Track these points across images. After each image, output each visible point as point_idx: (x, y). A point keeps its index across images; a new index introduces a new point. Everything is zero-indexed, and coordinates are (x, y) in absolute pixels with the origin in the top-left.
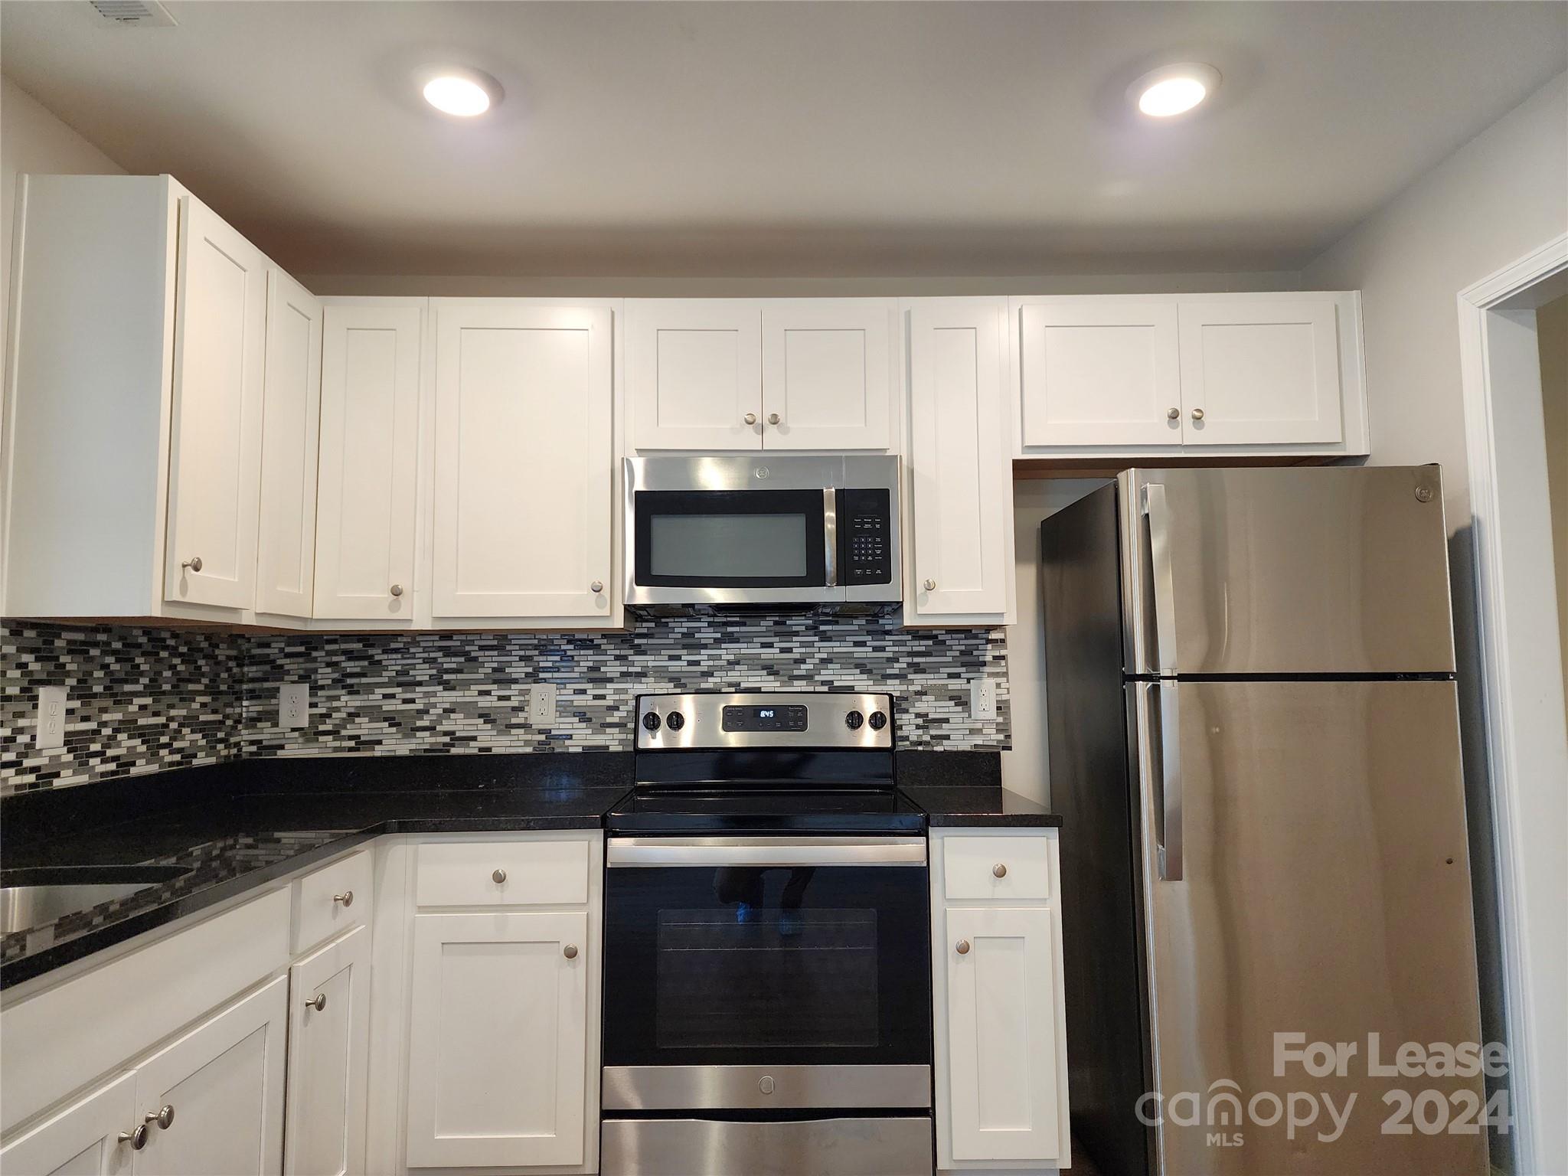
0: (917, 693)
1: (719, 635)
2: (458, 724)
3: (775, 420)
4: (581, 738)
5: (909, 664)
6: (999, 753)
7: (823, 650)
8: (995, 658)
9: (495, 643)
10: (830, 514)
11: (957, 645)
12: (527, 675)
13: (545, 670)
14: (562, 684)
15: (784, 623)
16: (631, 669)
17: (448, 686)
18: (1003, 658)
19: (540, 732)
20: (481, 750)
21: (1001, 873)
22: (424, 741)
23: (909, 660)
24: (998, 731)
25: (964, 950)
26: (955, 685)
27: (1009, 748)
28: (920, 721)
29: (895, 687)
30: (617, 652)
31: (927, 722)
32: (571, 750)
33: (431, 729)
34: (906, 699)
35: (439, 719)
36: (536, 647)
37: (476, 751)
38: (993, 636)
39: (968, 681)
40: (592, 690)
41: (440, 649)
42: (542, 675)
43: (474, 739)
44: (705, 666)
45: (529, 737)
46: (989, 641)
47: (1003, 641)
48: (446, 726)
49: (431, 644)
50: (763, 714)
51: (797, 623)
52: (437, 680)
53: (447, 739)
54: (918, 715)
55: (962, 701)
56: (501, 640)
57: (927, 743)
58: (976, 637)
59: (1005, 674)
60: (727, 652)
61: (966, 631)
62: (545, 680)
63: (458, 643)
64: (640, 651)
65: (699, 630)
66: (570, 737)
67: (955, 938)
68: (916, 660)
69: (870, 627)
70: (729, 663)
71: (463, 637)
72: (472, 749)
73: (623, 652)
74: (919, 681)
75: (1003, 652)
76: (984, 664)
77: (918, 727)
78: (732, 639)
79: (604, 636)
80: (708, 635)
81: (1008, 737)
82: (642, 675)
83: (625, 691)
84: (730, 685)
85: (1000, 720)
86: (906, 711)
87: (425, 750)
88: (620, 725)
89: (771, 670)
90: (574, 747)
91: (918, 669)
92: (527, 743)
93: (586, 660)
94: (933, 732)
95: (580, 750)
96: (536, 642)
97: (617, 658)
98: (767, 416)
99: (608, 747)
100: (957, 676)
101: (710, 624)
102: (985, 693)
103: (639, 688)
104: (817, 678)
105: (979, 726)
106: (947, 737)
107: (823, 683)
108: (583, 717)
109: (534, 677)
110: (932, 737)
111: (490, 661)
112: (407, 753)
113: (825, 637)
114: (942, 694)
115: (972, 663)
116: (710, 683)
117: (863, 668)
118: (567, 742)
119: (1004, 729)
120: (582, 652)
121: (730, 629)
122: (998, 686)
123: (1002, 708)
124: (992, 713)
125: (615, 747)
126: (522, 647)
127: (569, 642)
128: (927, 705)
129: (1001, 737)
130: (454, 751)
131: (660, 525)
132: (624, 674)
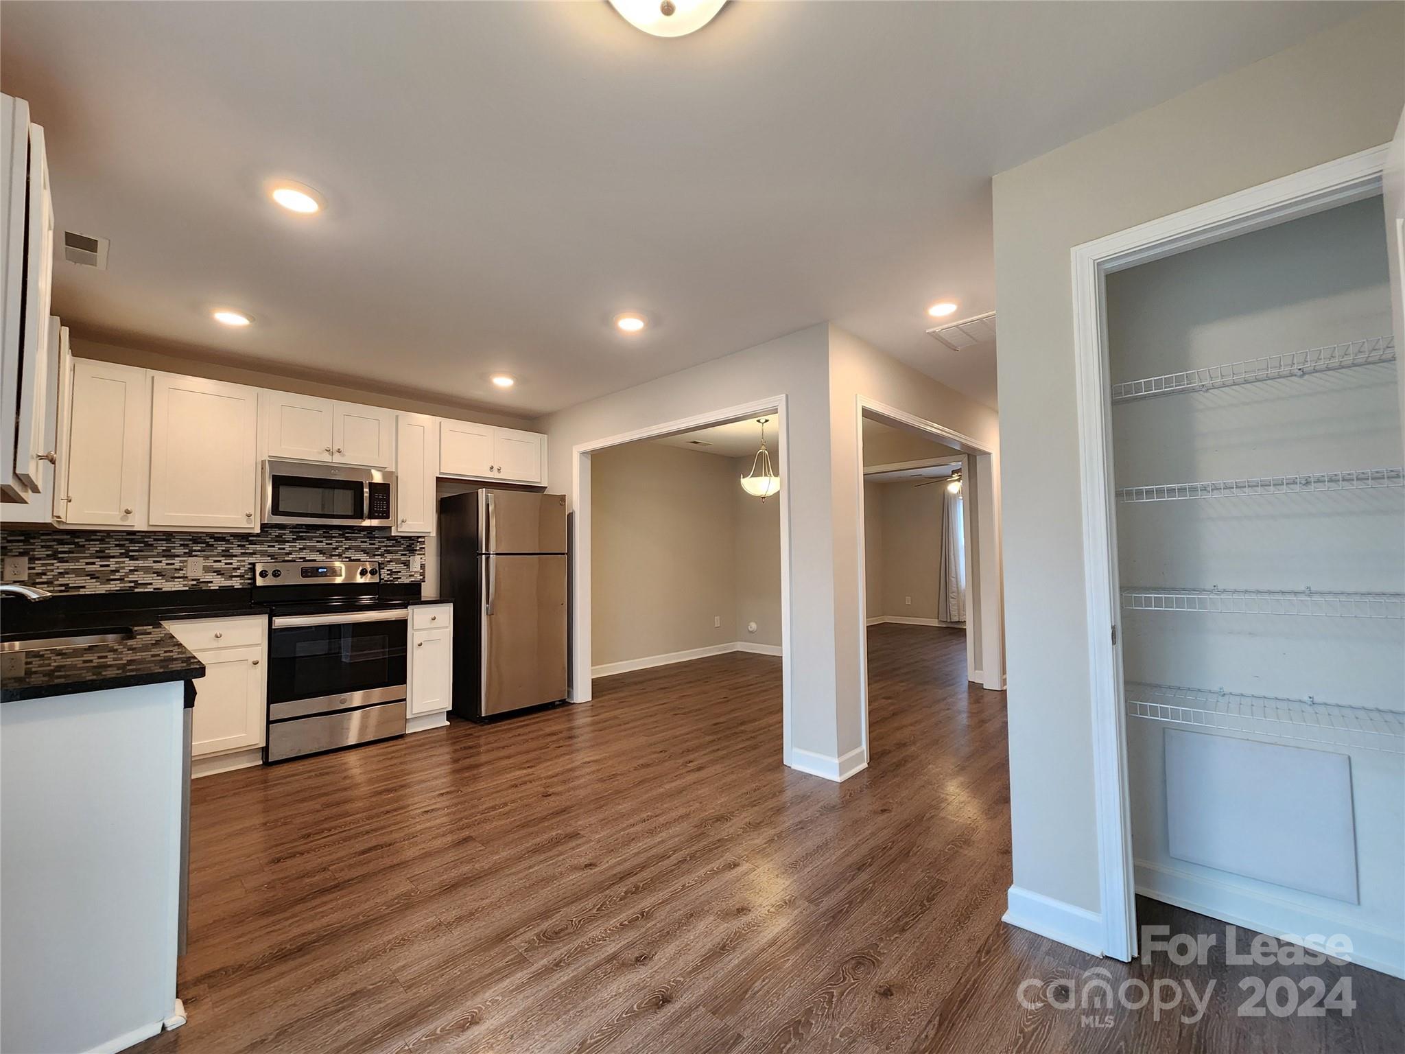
0: (388, 561)
1: (295, 537)
2: (139, 577)
3: (339, 451)
4: (217, 582)
5: (385, 550)
6: (421, 584)
7: (348, 544)
8: (420, 548)
9: (164, 537)
10: (366, 490)
11: (405, 543)
12: (185, 553)
13: (195, 551)
14: (206, 557)
15: (328, 533)
16: (247, 551)
17: (132, 558)
18: (424, 548)
19: (193, 580)
20: (154, 589)
21: (434, 619)
22: (114, 586)
23: (385, 548)
24: (421, 575)
25: (420, 645)
26: (403, 558)
27: (424, 581)
28: (389, 572)
29: (378, 559)
30: (239, 543)
31: (392, 572)
32: (212, 588)
33: (121, 580)
34: (383, 564)
35: (127, 575)
36: (190, 540)
37: (152, 590)
38: (420, 540)
39: (410, 557)
40: (224, 560)
41: (127, 540)
42: (194, 553)
43: (151, 584)
44: (288, 550)
45: (186, 583)
46: (418, 542)
47: (424, 542)
48: (132, 578)
49: (121, 537)
50: (320, 570)
51: (335, 533)
52: (126, 555)
53: (132, 584)
54: (388, 570)
55: (407, 564)
56: (169, 536)
57: (391, 581)
58: (413, 540)
59: (424, 554)
60: (299, 544)
61: (410, 538)
62: (196, 556)
63: (140, 537)
64: (252, 543)
65: (284, 534)
66: (211, 582)
67: (417, 642)
68: (388, 548)
69: (369, 535)
70: (300, 548)
71: (144, 534)
72: (150, 589)
73: (243, 543)
74: (389, 557)
75: (423, 546)
76: (416, 550)
77: (388, 574)
78: (302, 538)
79: (231, 536)
80: (289, 536)
81: (424, 577)
82: (254, 553)
83: (244, 561)
84: (301, 558)
85: (422, 571)
86: (383, 569)
87: (117, 590)
88: (241, 576)
89: (321, 552)
90: (214, 587)
91: (389, 552)
92: (185, 585)
93: (221, 547)
94: (394, 576)
95: (217, 588)
96: (191, 537)
97: (239, 546)
98: (335, 448)
99: (233, 586)
100: (405, 555)
101: (291, 532)
102: (416, 562)
103: (252, 560)
104: (343, 556)
105: (413, 573)
106: (400, 578)
107: (346, 558)
108: (219, 572)
109: (190, 554)
110: (394, 578)
111: (162, 546)
112: (104, 592)
113: (347, 539)
114: (398, 561)
115: (411, 550)
116: (290, 558)
117: (365, 551)
118: (209, 585)
119: (423, 574)
120: (219, 543)
121: (301, 534)
122: (421, 558)
123: (423, 567)
124: (418, 569)
125: (237, 586)
126: (181, 540)
127: (211, 538)
128: (393, 566)
129: (422, 577)
130: (136, 590)
131: (283, 491)
132: (242, 553)
